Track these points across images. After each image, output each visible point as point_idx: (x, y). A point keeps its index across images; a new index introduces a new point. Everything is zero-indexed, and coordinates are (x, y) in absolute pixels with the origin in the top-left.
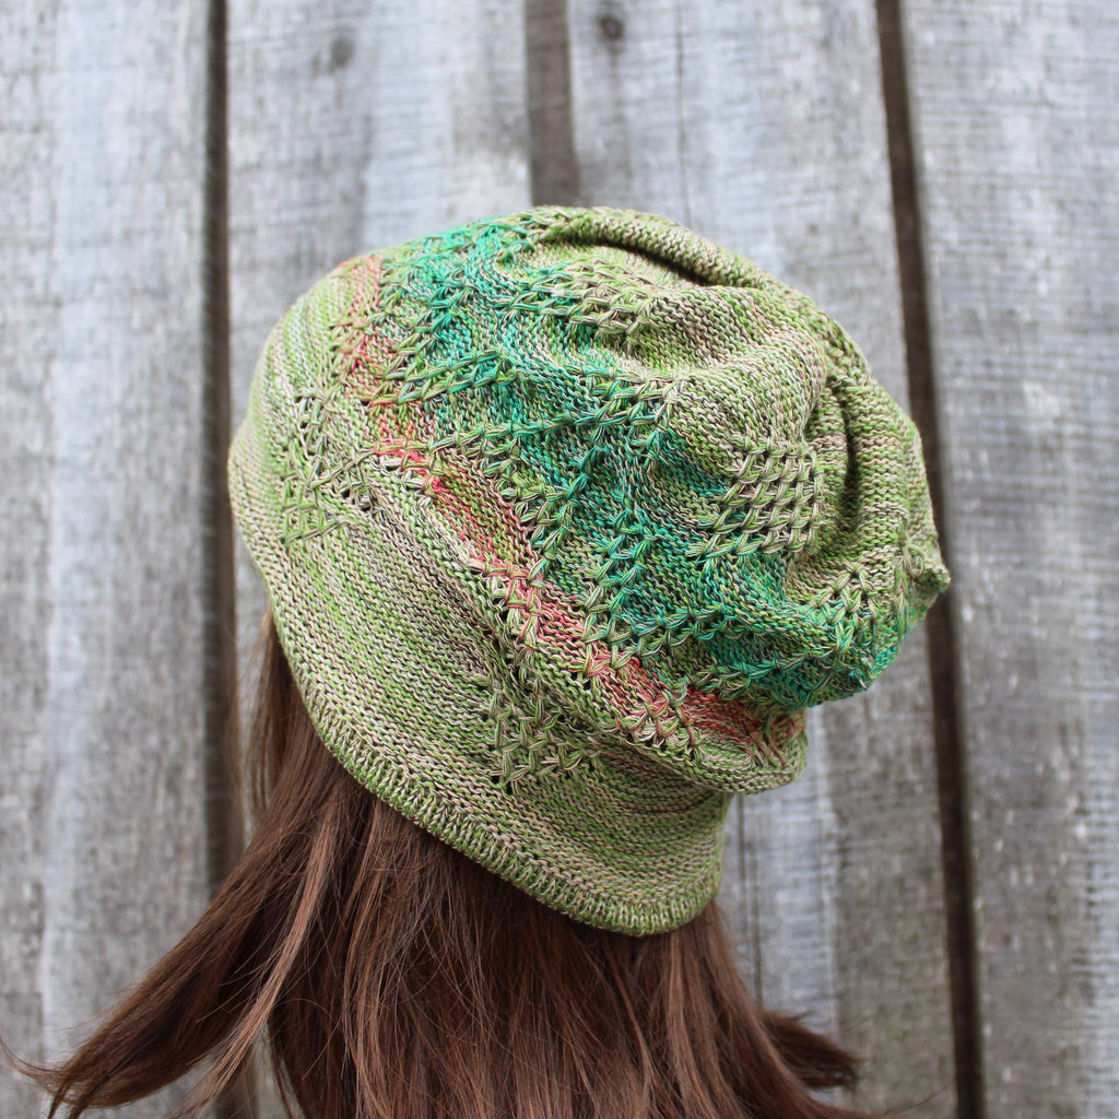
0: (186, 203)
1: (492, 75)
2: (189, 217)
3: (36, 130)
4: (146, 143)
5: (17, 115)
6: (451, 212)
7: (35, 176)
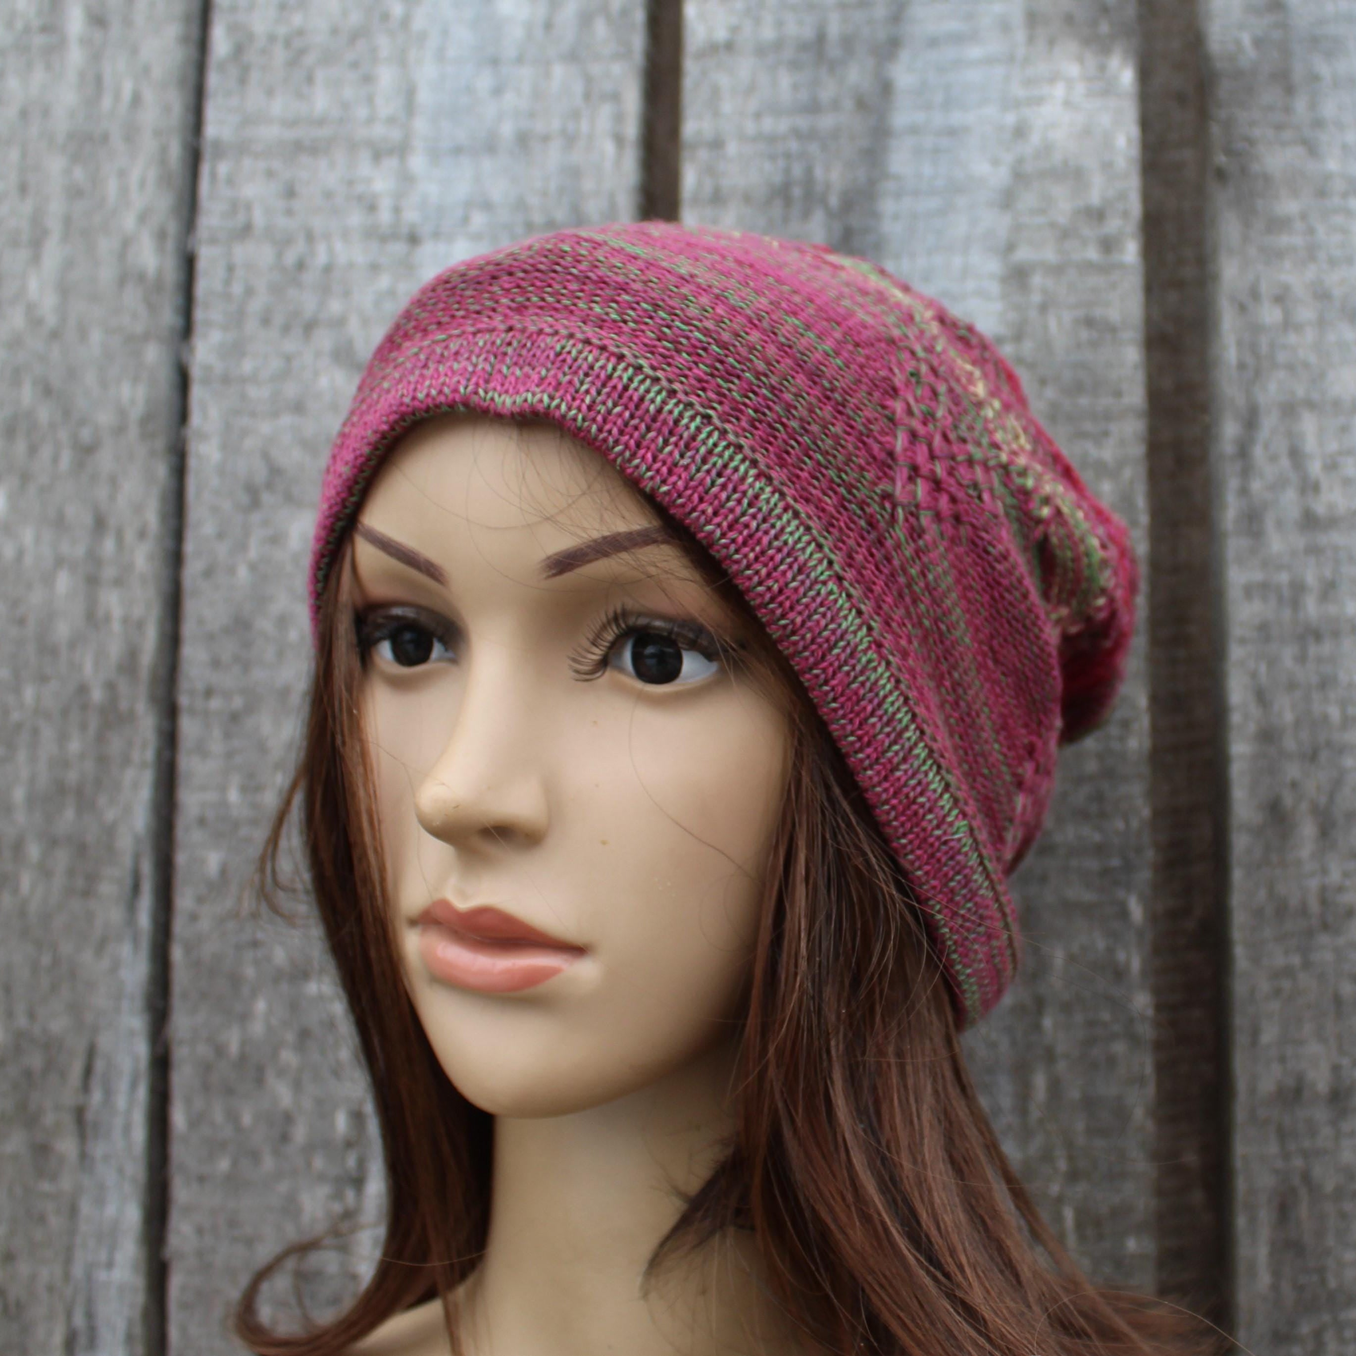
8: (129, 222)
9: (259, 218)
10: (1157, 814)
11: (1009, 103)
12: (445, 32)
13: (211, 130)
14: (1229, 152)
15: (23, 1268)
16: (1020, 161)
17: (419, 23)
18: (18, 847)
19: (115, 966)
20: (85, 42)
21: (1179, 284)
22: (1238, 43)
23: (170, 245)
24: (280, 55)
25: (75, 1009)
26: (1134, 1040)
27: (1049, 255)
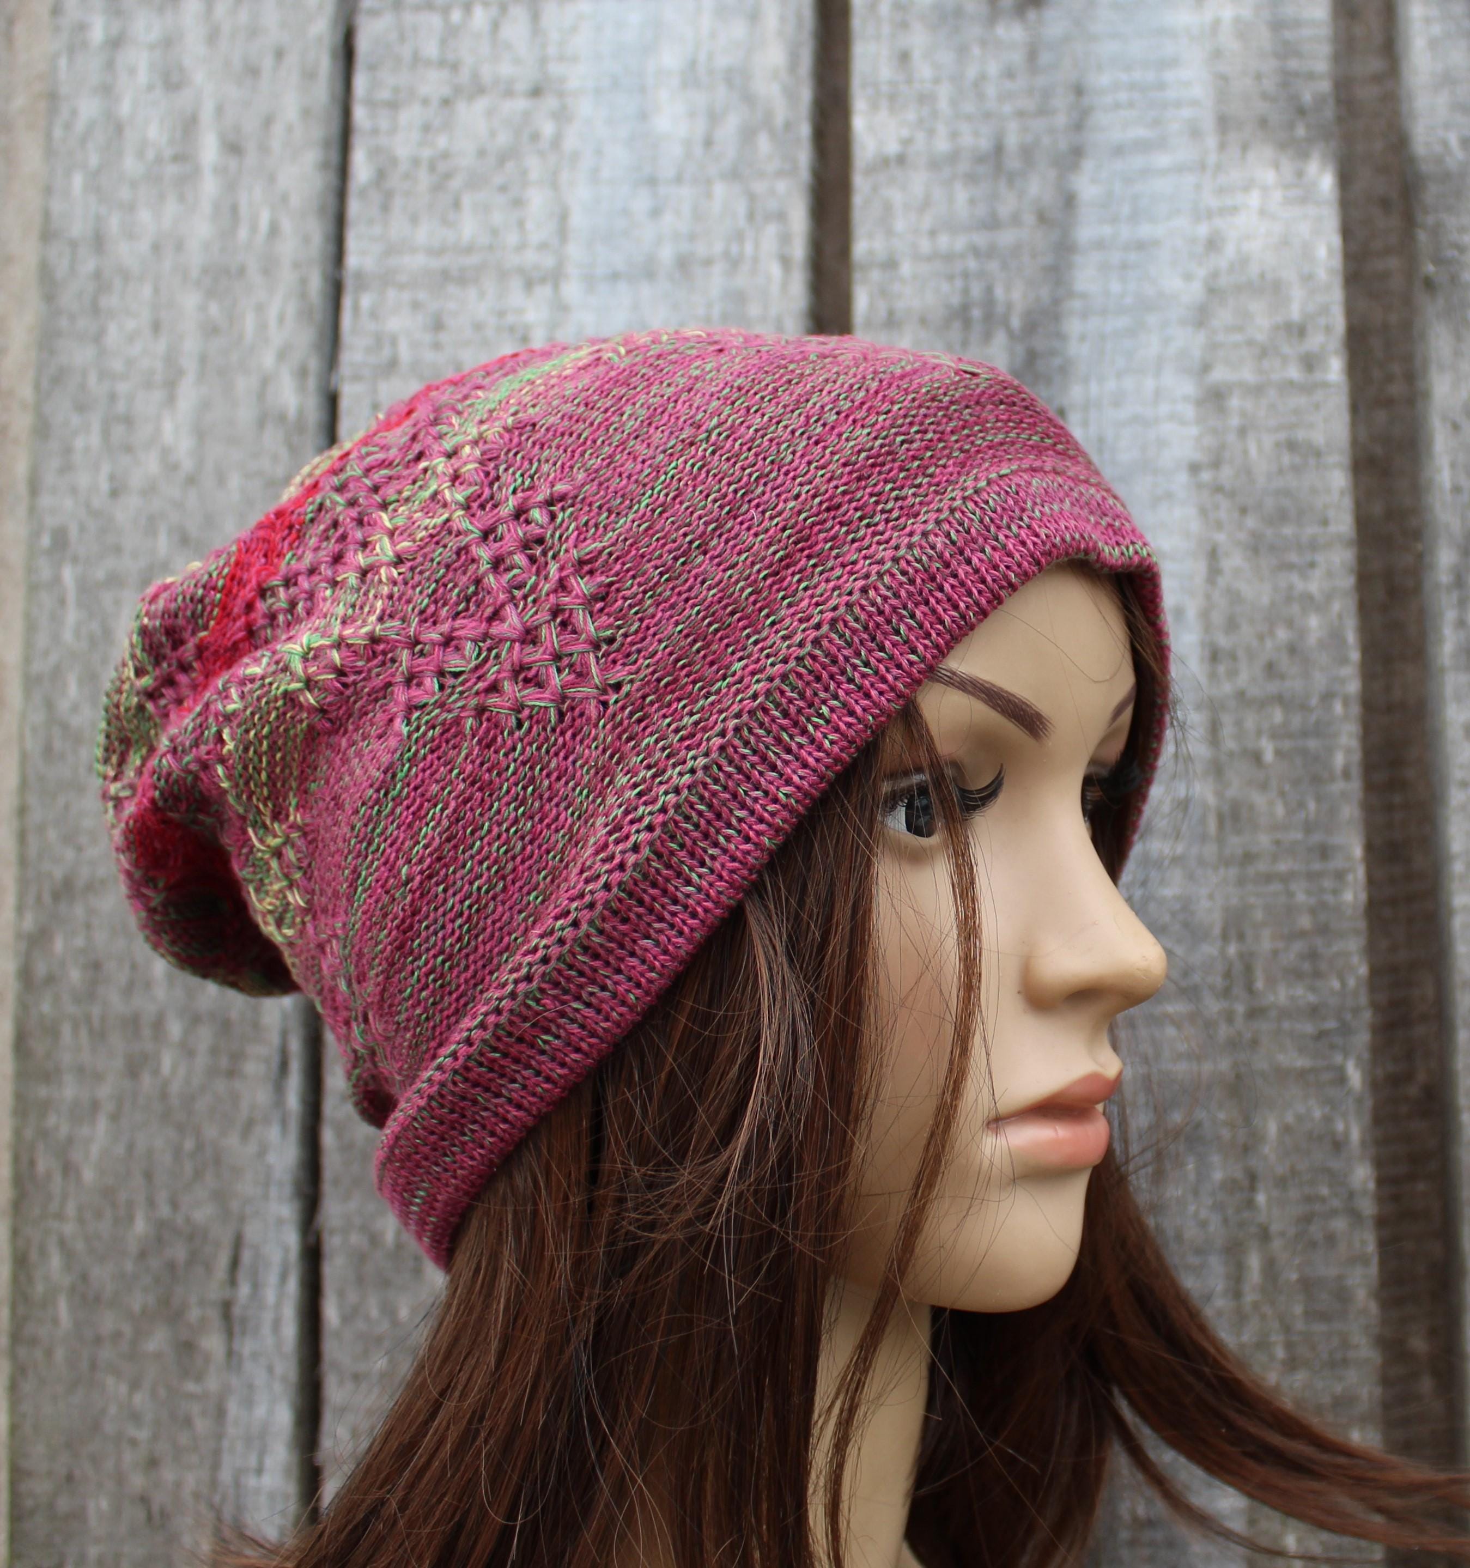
0: (781, 216)
1: (1277, 25)
2: (785, 239)
3: (536, 92)
4: (714, 118)
5: (506, 69)
6: (1213, 244)
7: (534, 166)
8: (268, 360)
9: (404, 353)
10: (1375, 972)
11: (1200, 214)
12: (599, 152)
13: (353, 260)
14: (1439, 261)
15: (168, 1475)
16: (1215, 275)
17: (570, 142)
18: (159, 1025)
19: (262, 1152)
20: (220, 170)
21: (1388, 403)
22: (1445, 143)
23: (312, 383)
24: (424, 179)
25: (220, 1197)
26: (1355, 1215)
27: (1248, 375)
